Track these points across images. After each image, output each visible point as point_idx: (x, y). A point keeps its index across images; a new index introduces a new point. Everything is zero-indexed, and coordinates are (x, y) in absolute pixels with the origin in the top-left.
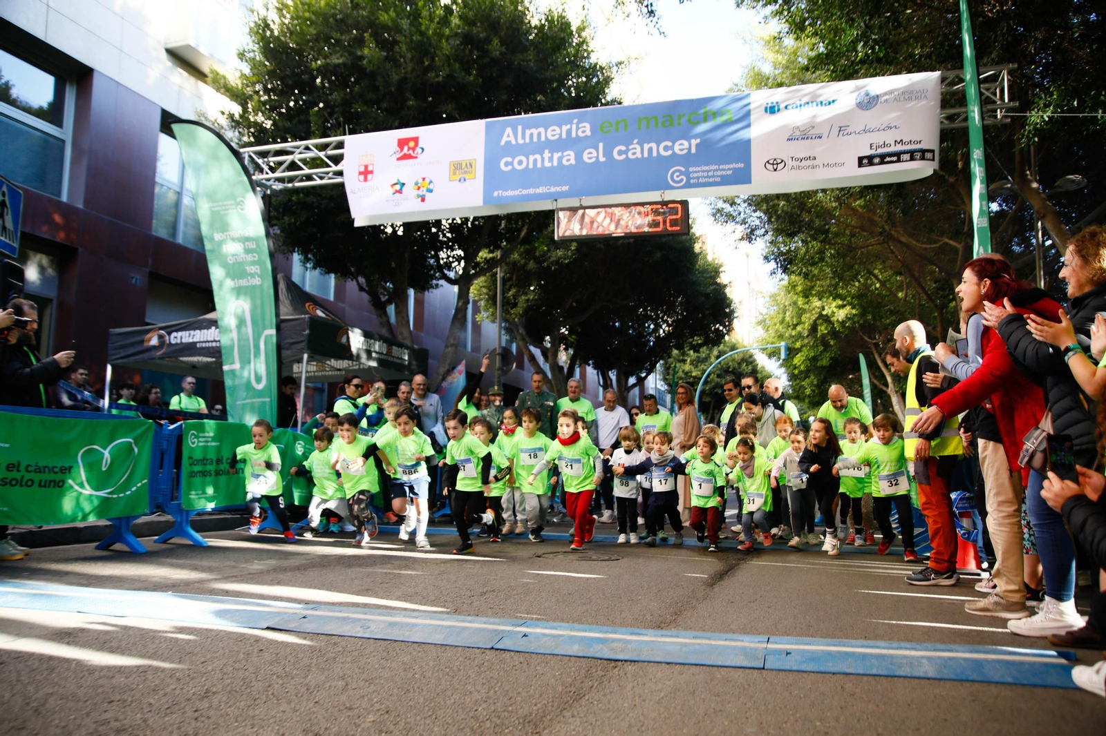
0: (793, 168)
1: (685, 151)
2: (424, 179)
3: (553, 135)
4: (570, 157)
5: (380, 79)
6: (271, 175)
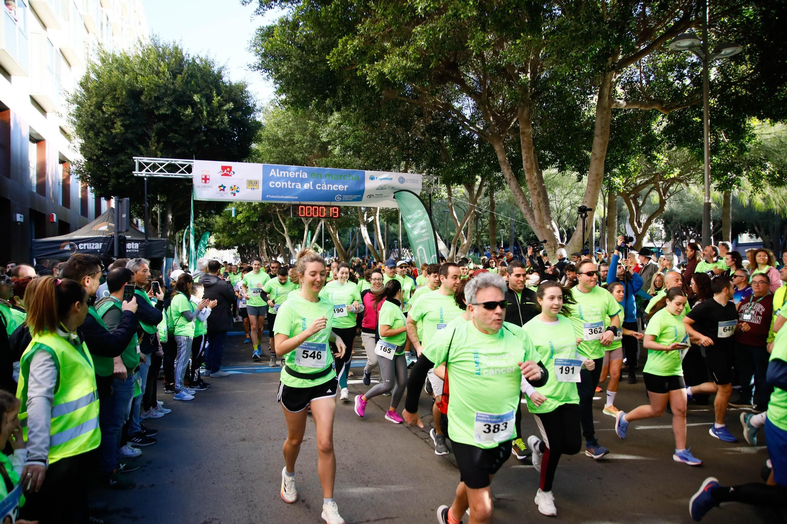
2: (234, 186)
3: (292, 176)
4: (299, 186)
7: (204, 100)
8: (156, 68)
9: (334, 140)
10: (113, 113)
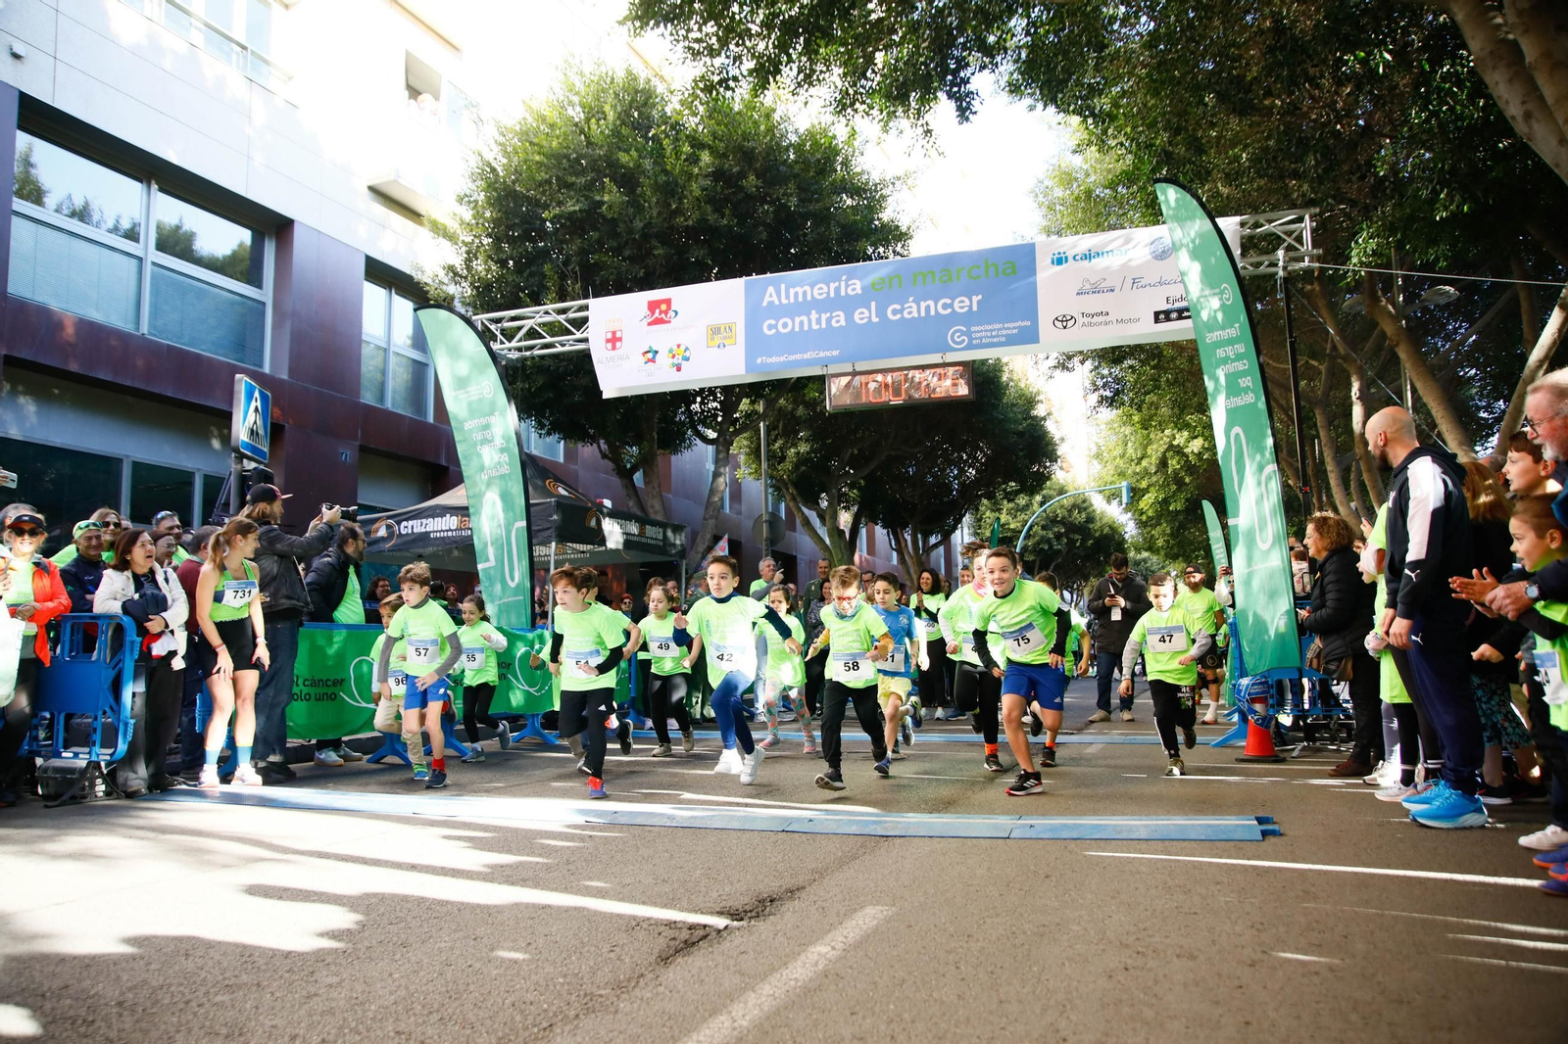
0: (1084, 325)
1: (966, 309)
2: (679, 346)
3: (820, 294)
4: (840, 319)
5: (622, 225)
6: (508, 345)
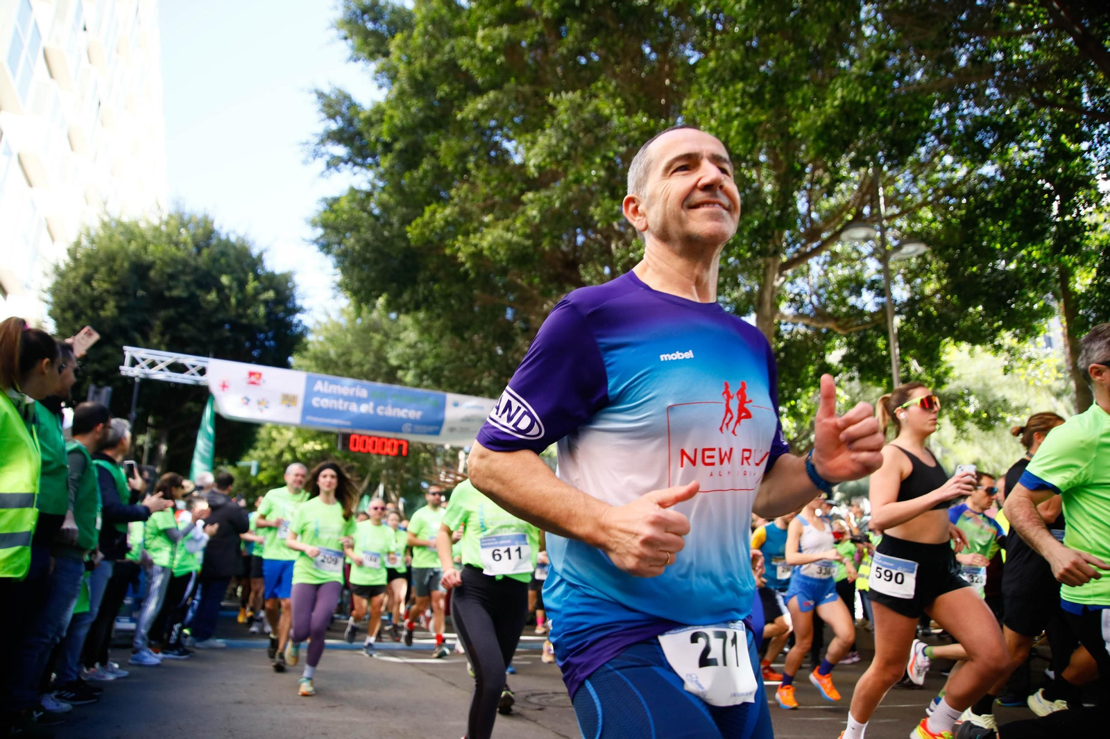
2: (263, 399)
3: (345, 392)
4: (353, 407)
7: (235, 285)
8: (174, 238)
9: (407, 363)
10: (107, 291)
